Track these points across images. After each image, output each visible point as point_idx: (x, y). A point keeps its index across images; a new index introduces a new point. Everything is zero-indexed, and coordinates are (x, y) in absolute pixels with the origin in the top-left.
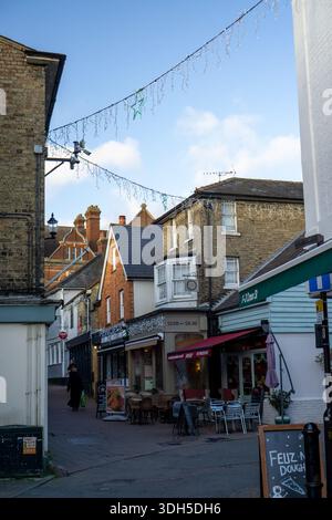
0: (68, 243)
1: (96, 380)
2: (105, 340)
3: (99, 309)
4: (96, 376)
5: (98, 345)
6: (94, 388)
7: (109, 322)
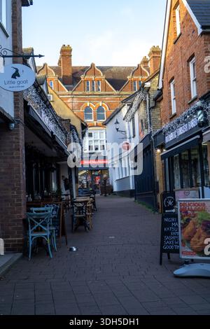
0: (135, 77)
1: (161, 190)
2: (170, 137)
3: (162, 104)
4: (161, 185)
5: (162, 147)
6: (159, 201)
7: (174, 111)
